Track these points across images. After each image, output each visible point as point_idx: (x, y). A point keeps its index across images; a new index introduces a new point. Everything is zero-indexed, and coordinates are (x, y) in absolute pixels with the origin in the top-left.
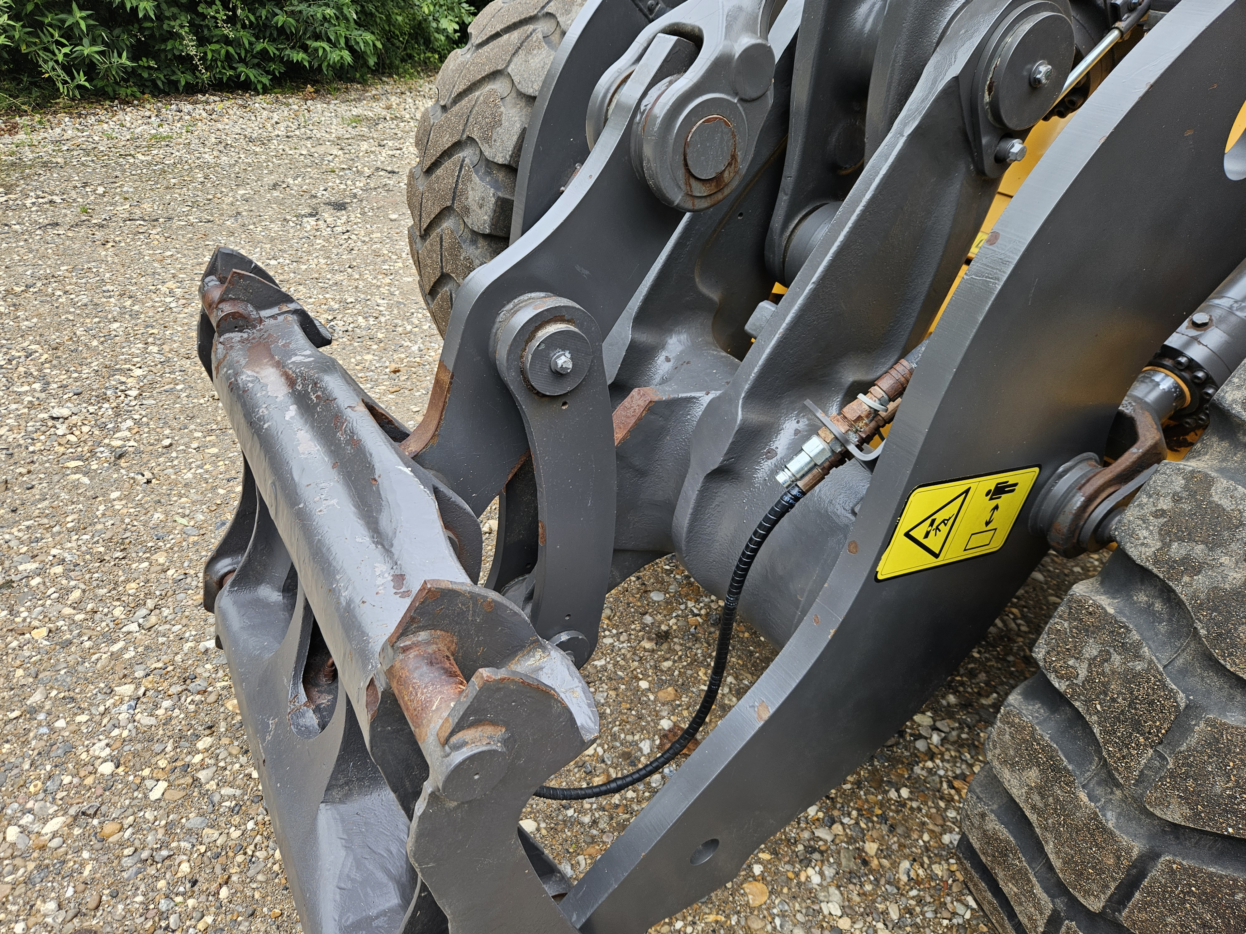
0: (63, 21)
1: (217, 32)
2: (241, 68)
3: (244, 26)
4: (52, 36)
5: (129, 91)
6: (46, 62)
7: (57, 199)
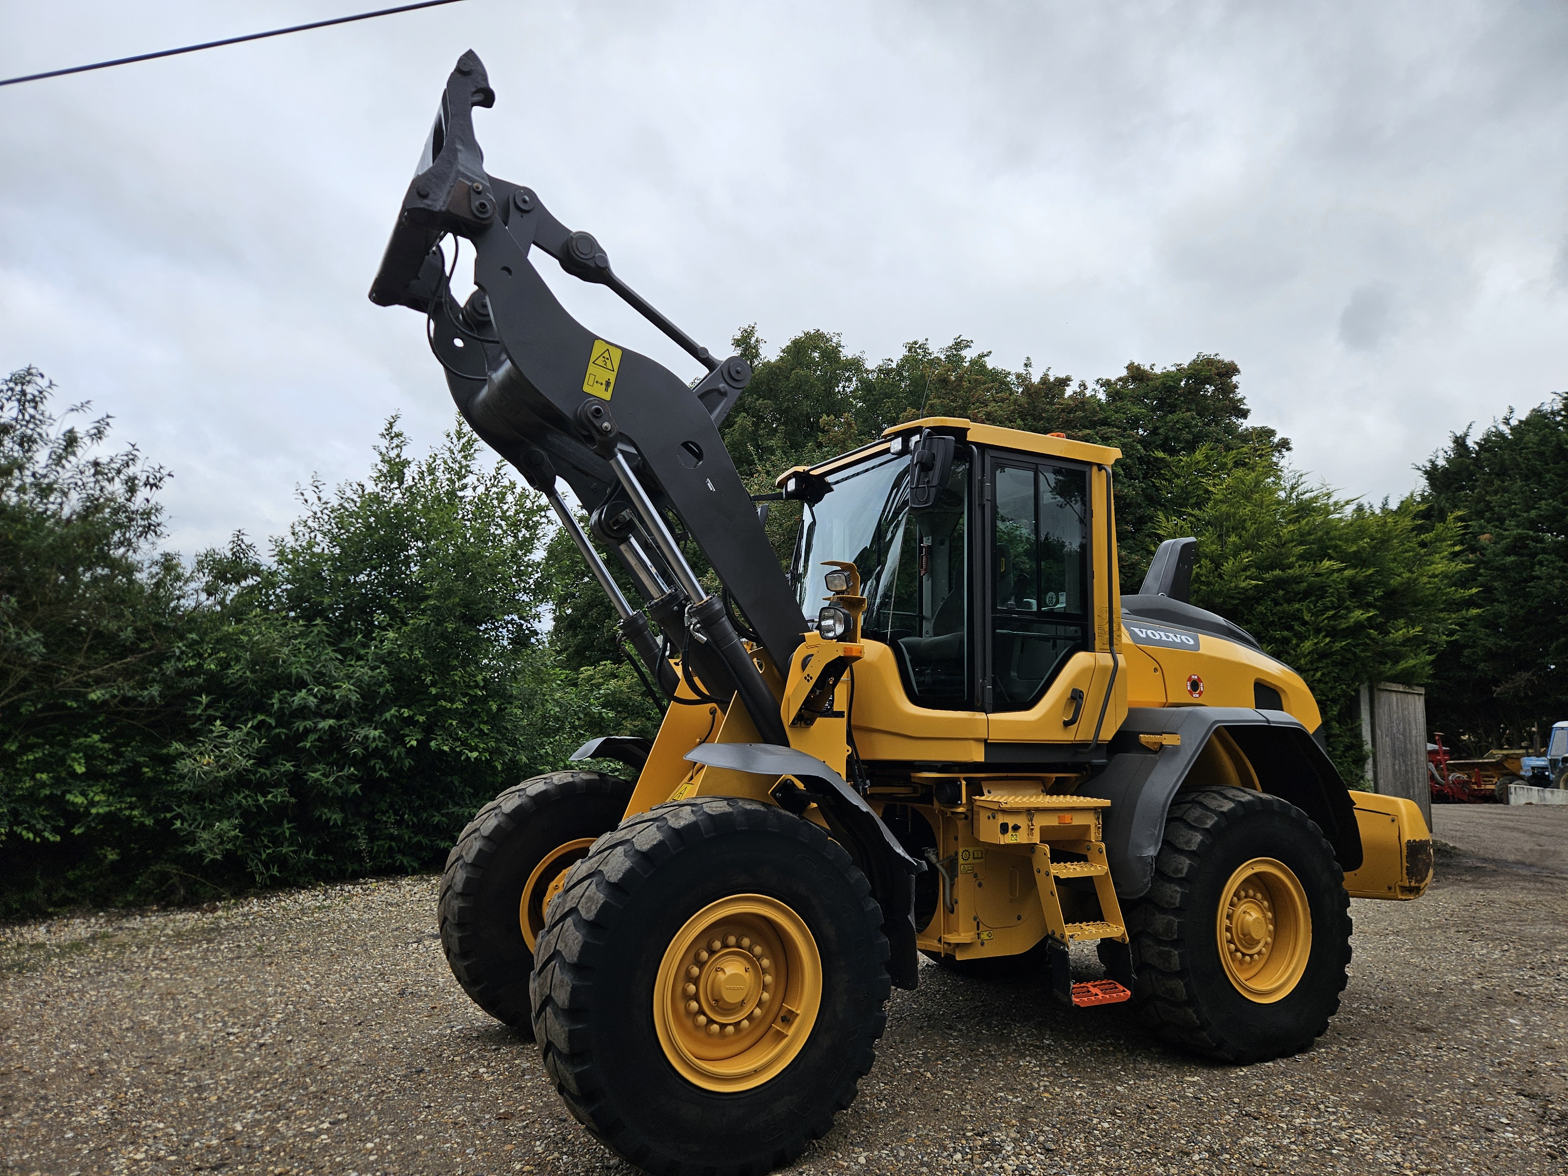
0: (274, 832)
1: (387, 831)
2: (399, 857)
3: (408, 826)
4: (262, 841)
5: (306, 880)
6: (252, 860)
7: (243, 944)
